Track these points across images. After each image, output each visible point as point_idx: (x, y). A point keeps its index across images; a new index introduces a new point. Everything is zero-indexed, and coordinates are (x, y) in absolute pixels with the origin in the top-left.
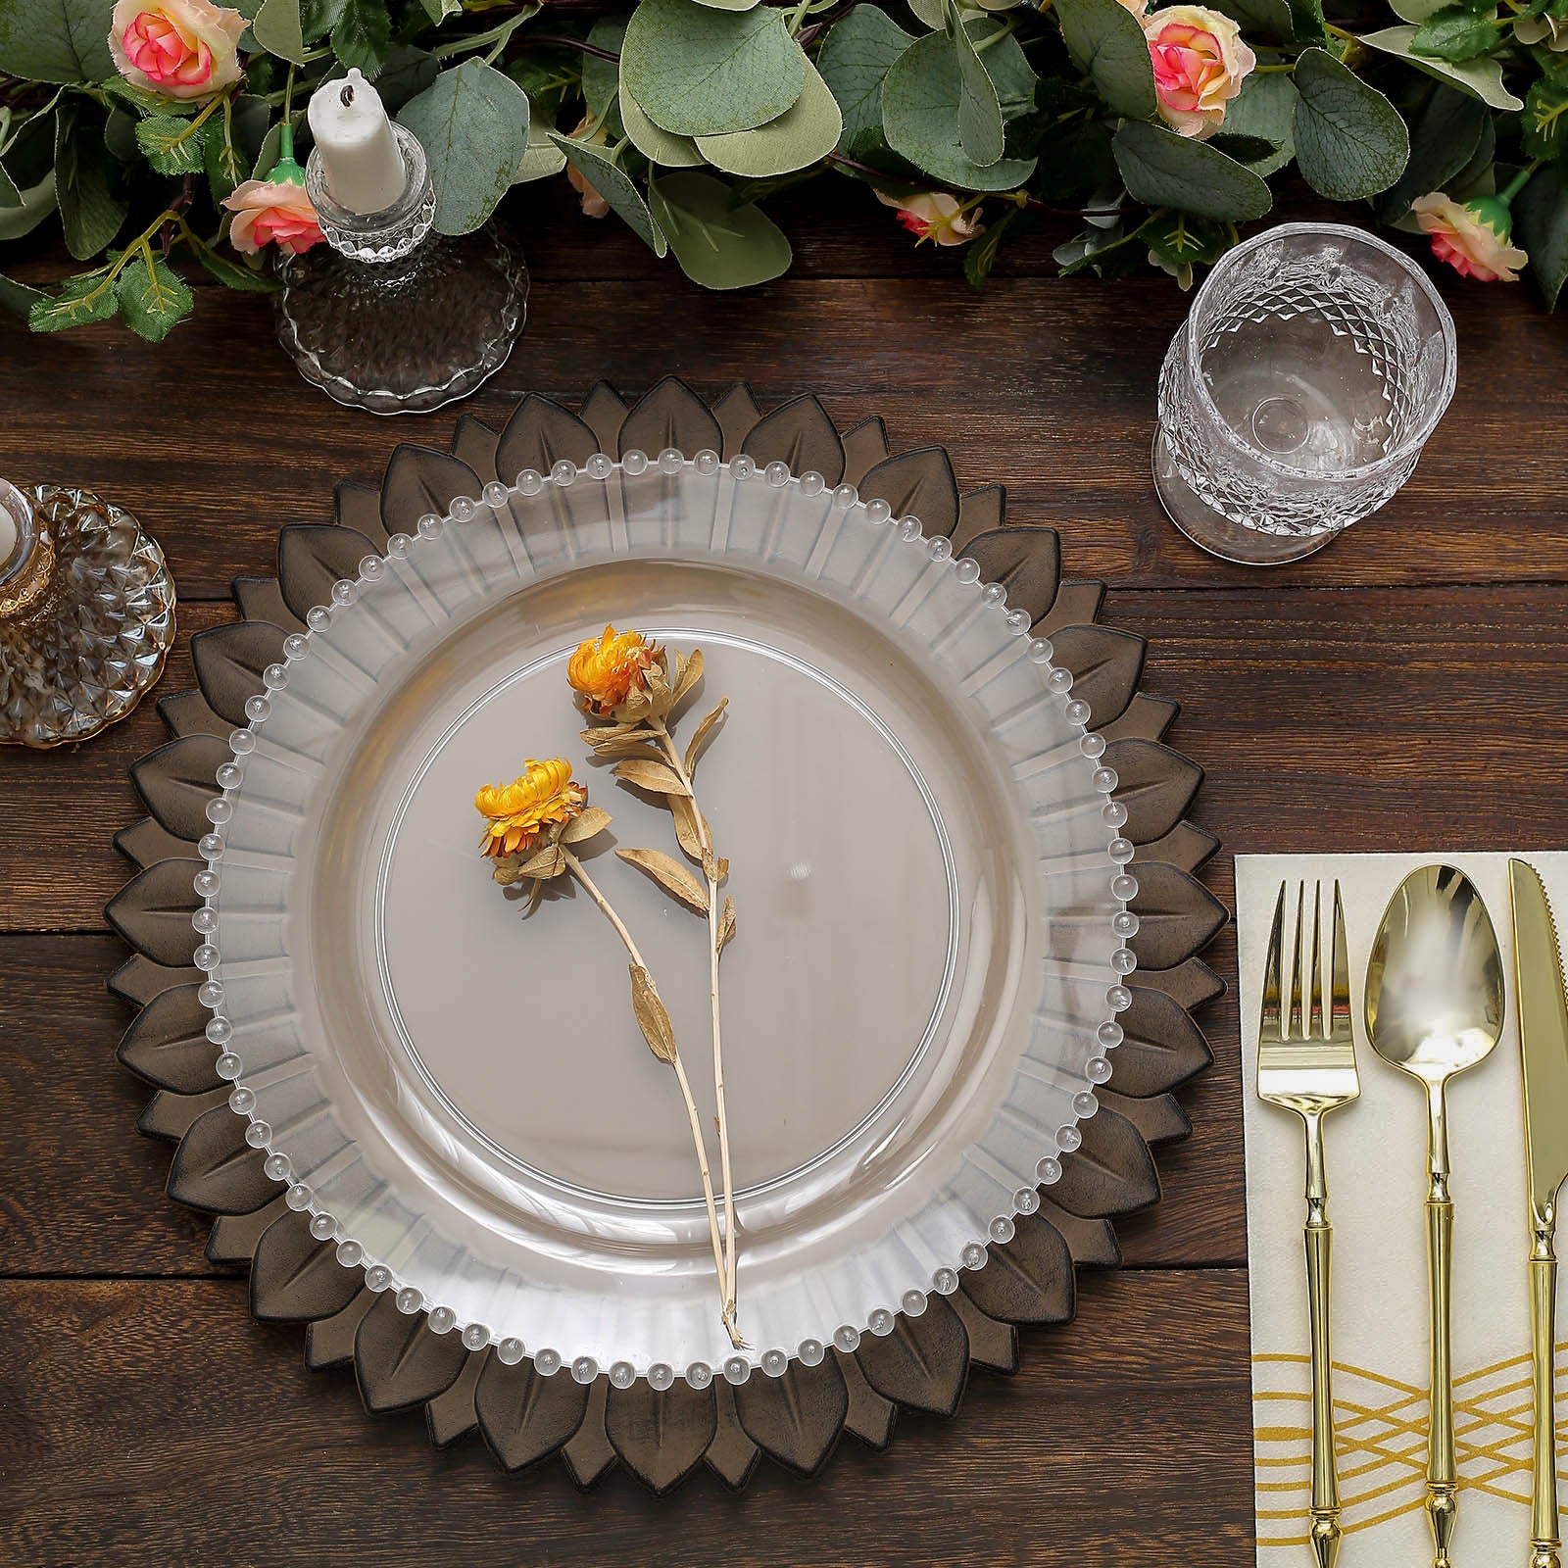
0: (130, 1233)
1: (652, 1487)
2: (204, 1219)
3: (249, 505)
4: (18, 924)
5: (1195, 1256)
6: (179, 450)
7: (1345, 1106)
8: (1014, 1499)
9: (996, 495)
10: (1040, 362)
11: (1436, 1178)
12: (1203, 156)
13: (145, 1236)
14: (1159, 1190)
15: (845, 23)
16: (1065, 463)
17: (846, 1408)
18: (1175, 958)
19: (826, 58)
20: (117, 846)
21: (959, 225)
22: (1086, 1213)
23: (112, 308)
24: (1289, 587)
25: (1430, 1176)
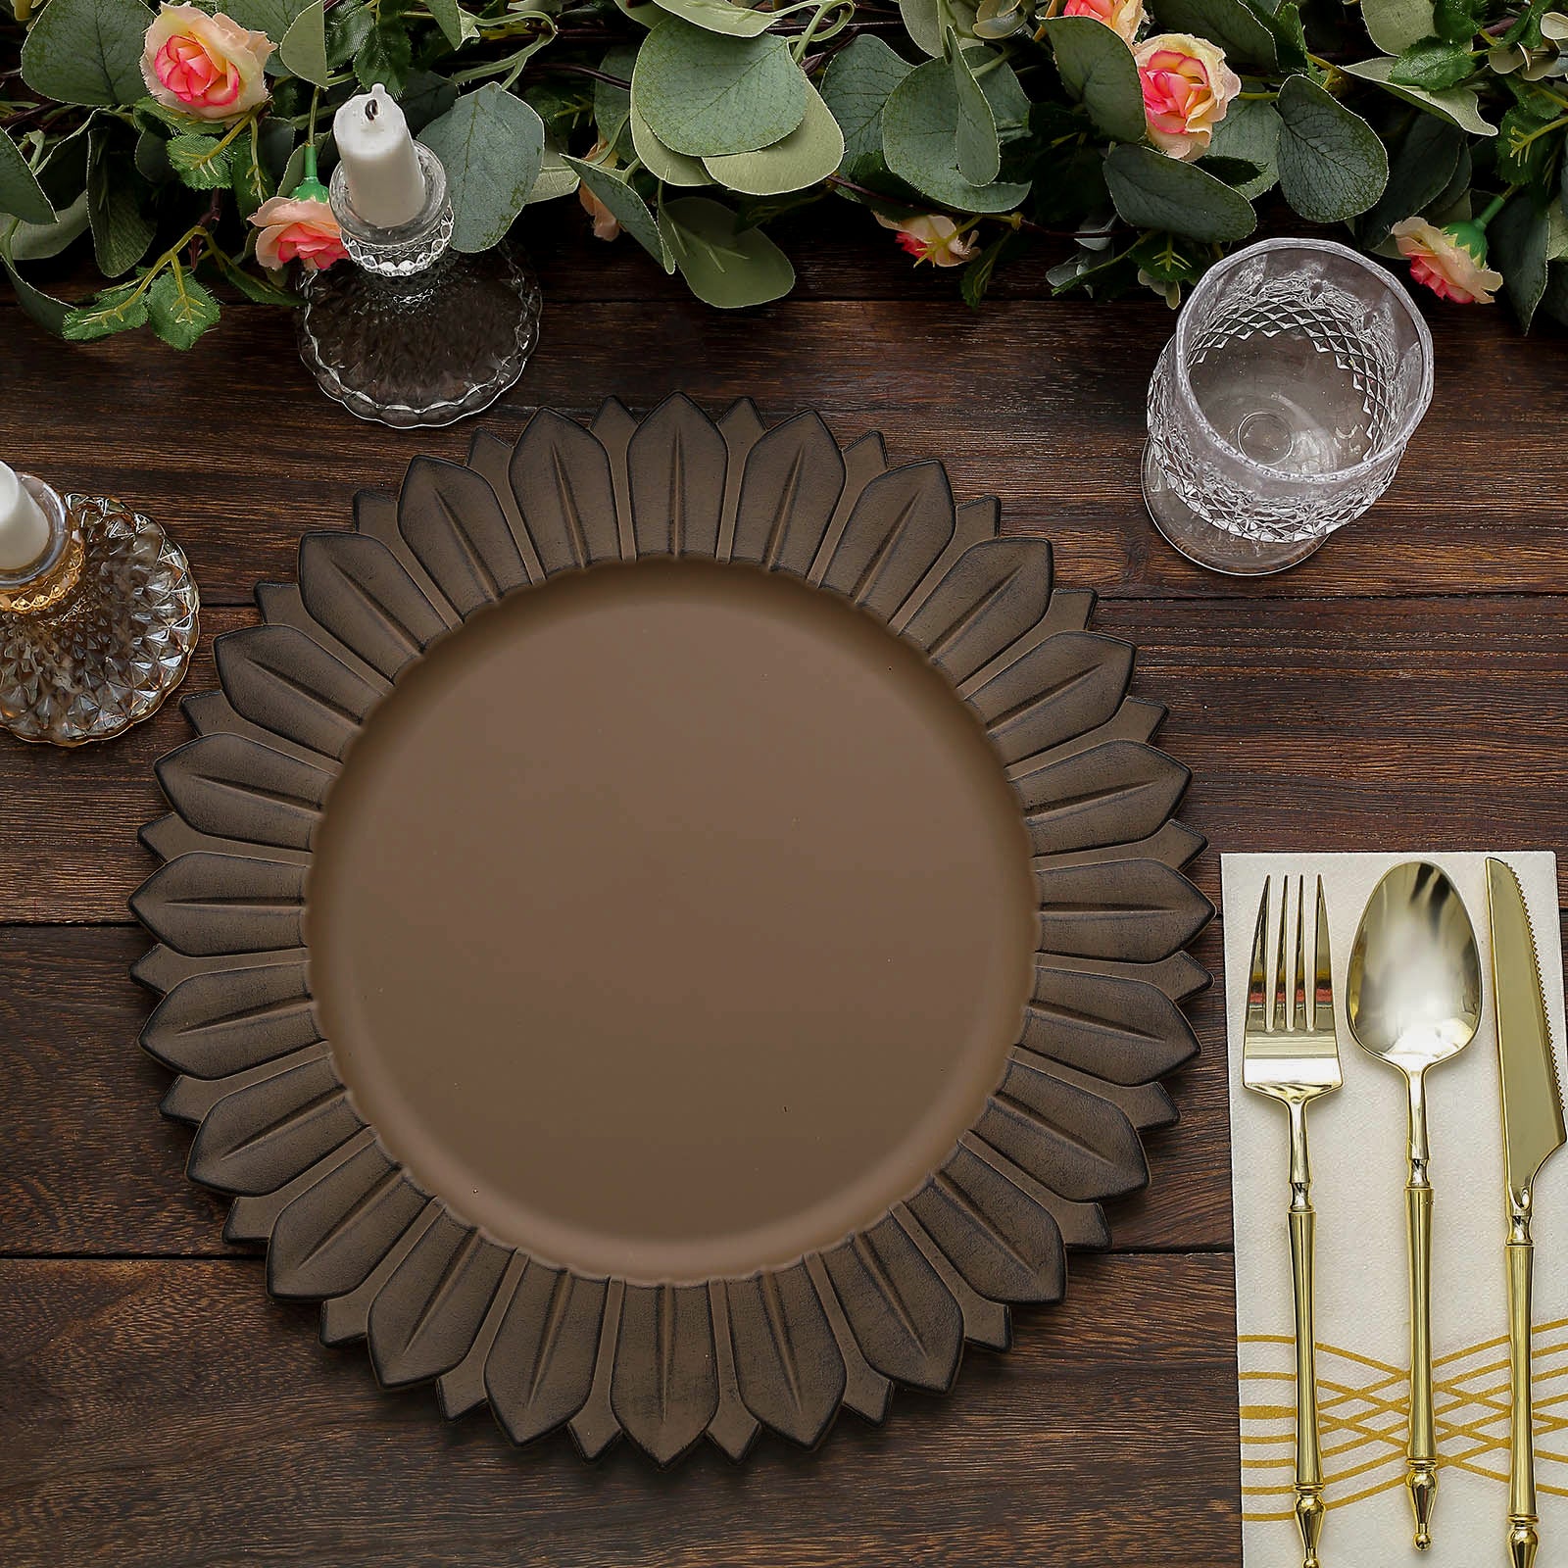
0: (150, 1214)
1: (656, 1460)
2: (222, 1199)
3: (270, 515)
4: (44, 915)
5: (1181, 1241)
6: (204, 462)
7: (1328, 1095)
8: (1007, 1475)
9: (991, 507)
10: (1035, 381)
11: (1416, 1163)
12: (1190, 177)
13: (165, 1217)
14: (1147, 1175)
15: (847, 52)
16: (1057, 477)
17: (845, 1385)
18: (1164, 952)
19: (829, 86)
20: (141, 840)
21: (956, 246)
22: (1078, 1197)
23: (142, 318)
24: (1273, 598)
25: (1410, 1162)
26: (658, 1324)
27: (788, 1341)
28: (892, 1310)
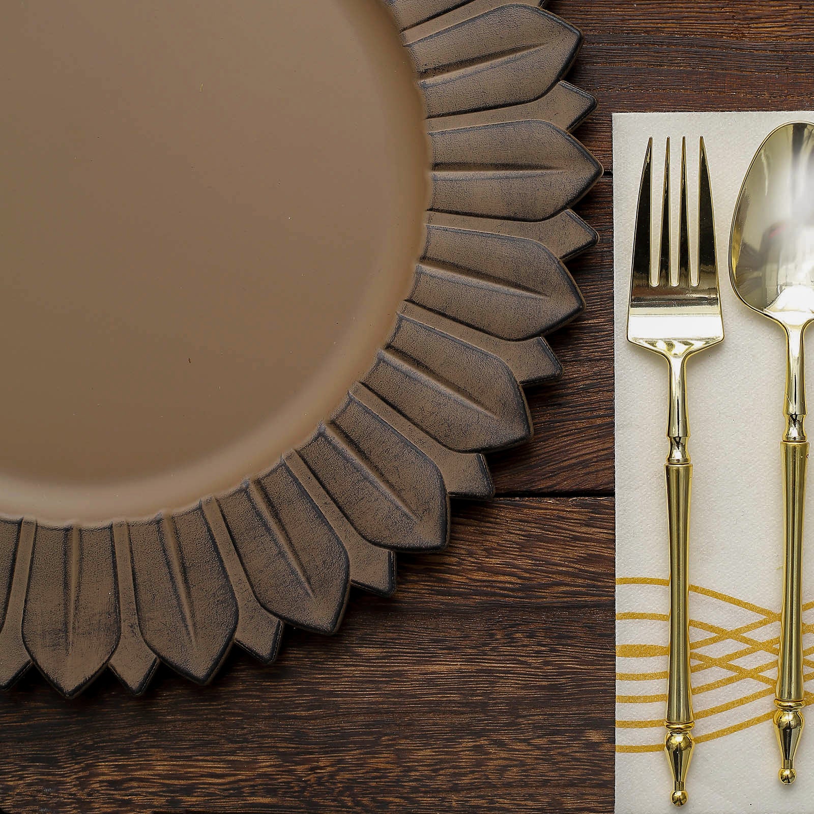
1: (61, 689)
5: (566, 486)
7: (713, 349)
8: (395, 703)
11: (793, 419)
14: (529, 427)
17: (236, 623)
18: (551, 210)
22: (461, 447)
25: (787, 417)
26: (66, 563)
27: (186, 581)
28: (281, 554)
